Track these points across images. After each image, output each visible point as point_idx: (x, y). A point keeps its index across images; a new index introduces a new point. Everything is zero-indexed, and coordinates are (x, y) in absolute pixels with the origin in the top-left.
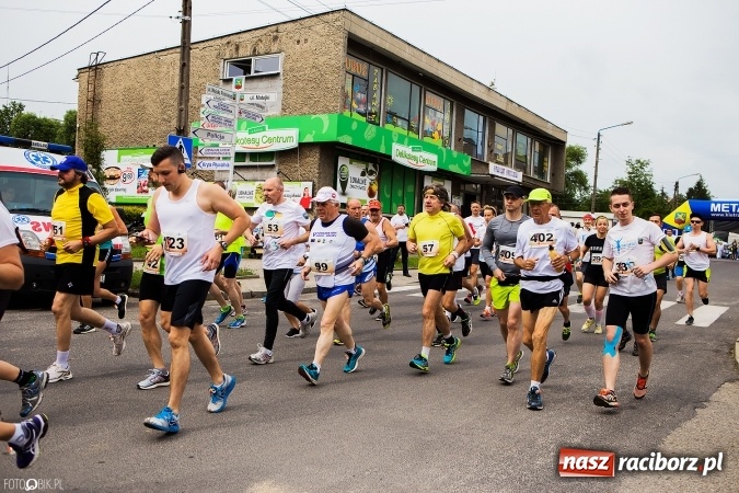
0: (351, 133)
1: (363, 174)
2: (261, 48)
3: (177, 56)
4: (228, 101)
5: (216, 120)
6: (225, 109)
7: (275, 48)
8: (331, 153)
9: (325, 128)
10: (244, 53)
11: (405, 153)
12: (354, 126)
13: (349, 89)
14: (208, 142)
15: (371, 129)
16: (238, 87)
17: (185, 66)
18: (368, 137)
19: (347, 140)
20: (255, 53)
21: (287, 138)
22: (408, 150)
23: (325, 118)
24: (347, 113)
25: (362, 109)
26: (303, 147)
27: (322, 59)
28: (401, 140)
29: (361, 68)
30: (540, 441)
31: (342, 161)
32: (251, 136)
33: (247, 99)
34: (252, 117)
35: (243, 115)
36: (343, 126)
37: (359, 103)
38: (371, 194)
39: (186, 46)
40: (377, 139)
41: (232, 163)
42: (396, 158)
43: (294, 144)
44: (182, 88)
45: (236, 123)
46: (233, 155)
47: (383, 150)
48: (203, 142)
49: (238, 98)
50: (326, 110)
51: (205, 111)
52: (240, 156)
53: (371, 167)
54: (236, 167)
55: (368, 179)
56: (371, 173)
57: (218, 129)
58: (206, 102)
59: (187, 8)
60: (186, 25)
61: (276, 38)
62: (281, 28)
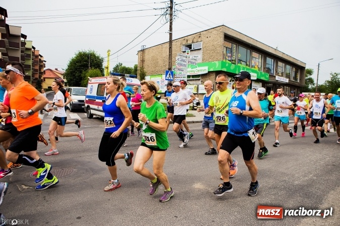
0: (226, 67)
1: (230, 81)
2: (195, 41)
3: (168, 45)
4: (184, 58)
5: (181, 65)
6: (184, 61)
7: (199, 40)
9: (217, 66)
10: (189, 42)
12: (227, 65)
13: (225, 52)
14: (179, 72)
15: (233, 66)
16: (188, 54)
17: (170, 48)
18: (232, 69)
19: (225, 70)
20: (193, 42)
21: (204, 70)
23: (217, 63)
24: (224, 61)
25: (230, 59)
26: (209, 72)
27: (215, 43)
29: (229, 45)
30: (296, 175)
32: (192, 70)
33: (191, 58)
34: (193, 63)
35: (190, 63)
36: (223, 65)
37: (228, 57)
38: (233, 88)
39: (171, 41)
40: (235, 69)
43: (207, 72)
44: (170, 55)
45: (187, 65)
46: (186, 76)
47: (237, 72)
48: (177, 72)
49: (188, 57)
50: (217, 60)
51: (177, 62)
52: (189, 76)
55: (232, 83)
56: (233, 81)
57: (182, 68)
58: (177, 59)
59: (171, 29)
60: (171, 35)
61: (200, 37)
62: (201, 33)
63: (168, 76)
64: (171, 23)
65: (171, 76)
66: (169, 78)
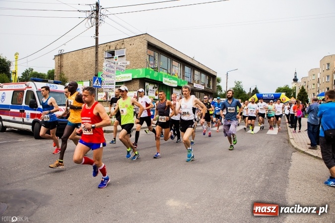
0: (150, 75)
1: (153, 88)
2: (118, 47)
3: (94, 49)
4: (112, 65)
5: (109, 71)
6: (112, 67)
7: (123, 47)
8: (143, 81)
9: (141, 73)
10: (112, 49)
11: (167, 81)
12: (150, 72)
13: (148, 60)
15: (156, 74)
16: (116, 60)
17: (97, 53)
18: (155, 76)
19: (148, 77)
20: (116, 49)
22: (168, 80)
23: (141, 70)
24: (148, 68)
25: (152, 67)
26: (134, 79)
27: (139, 50)
28: (165, 77)
29: (152, 53)
31: (147, 84)
33: (119, 64)
35: (118, 69)
36: (147, 72)
37: (151, 64)
38: (156, 95)
39: (97, 46)
40: (158, 76)
41: (115, 85)
42: (164, 82)
43: (131, 79)
44: (96, 60)
45: (115, 72)
46: (115, 83)
47: (160, 80)
48: (105, 79)
49: (116, 63)
50: (141, 67)
51: (105, 68)
52: (117, 83)
53: (156, 86)
54: (116, 87)
55: (155, 90)
56: (156, 88)
57: (109, 74)
58: (105, 64)
59: (97, 33)
60: (97, 39)
61: (123, 44)
62: (125, 40)
63: (96, 83)
64: (97, 28)
65: (99, 83)
66: (97, 85)
